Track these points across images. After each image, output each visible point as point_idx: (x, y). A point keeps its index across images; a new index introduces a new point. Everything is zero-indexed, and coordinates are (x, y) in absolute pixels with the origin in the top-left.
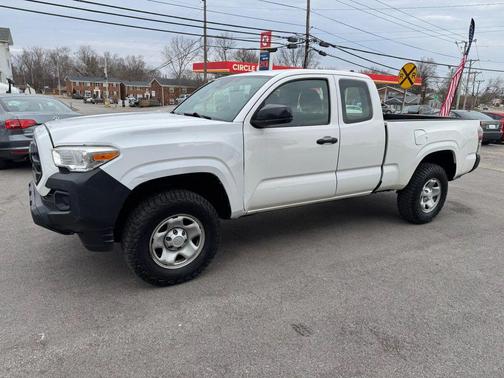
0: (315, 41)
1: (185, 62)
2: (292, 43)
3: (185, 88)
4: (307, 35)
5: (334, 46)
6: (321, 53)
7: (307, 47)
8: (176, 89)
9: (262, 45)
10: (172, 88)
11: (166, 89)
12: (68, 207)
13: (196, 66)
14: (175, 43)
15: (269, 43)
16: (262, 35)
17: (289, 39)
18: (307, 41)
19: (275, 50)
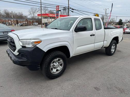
0: (70, 8)
1: (35, 14)
2: (65, 9)
3: (35, 21)
4: (69, 7)
5: (75, 10)
6: (72, 11)
7: (69, 10)
8: (33, 21)
9: (57, 9)
10: (31, 21)
11: (30, 21)
12: (26, 58)
13: (38, 15)
14: (32, 8)
15: (58, 9)
16: (57, 7)
17: (64, 8)
18: (69, 8)
19: (60, 11)
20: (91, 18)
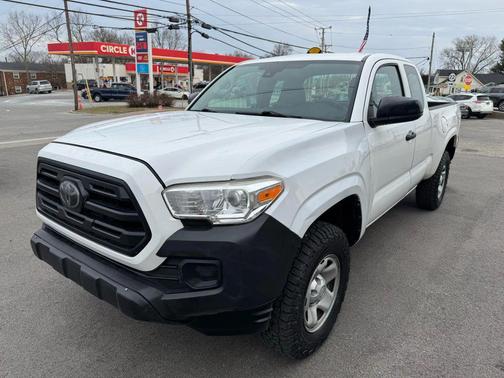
0: (197, 22)
1: (31, 42)
2: (174, 23)
3: (34, 74)
4: (189, 15)
5: (215, 28)
6: (203, 35)
7: (190, 28)
8: (23, 75)
9: (137, 25)
10: (16, 73)
11: (9, 76)
13: (52, 47)
14: (15, 18)
15: (145, 23)
16: (136, 13)
17: (171, 19)
18: (189, 22)
19: (153, 30)
20: (397, 67)
